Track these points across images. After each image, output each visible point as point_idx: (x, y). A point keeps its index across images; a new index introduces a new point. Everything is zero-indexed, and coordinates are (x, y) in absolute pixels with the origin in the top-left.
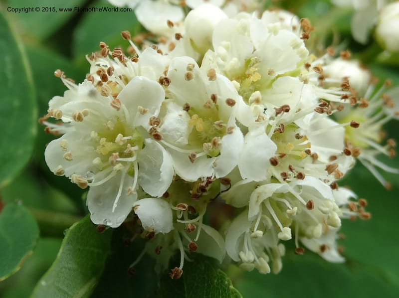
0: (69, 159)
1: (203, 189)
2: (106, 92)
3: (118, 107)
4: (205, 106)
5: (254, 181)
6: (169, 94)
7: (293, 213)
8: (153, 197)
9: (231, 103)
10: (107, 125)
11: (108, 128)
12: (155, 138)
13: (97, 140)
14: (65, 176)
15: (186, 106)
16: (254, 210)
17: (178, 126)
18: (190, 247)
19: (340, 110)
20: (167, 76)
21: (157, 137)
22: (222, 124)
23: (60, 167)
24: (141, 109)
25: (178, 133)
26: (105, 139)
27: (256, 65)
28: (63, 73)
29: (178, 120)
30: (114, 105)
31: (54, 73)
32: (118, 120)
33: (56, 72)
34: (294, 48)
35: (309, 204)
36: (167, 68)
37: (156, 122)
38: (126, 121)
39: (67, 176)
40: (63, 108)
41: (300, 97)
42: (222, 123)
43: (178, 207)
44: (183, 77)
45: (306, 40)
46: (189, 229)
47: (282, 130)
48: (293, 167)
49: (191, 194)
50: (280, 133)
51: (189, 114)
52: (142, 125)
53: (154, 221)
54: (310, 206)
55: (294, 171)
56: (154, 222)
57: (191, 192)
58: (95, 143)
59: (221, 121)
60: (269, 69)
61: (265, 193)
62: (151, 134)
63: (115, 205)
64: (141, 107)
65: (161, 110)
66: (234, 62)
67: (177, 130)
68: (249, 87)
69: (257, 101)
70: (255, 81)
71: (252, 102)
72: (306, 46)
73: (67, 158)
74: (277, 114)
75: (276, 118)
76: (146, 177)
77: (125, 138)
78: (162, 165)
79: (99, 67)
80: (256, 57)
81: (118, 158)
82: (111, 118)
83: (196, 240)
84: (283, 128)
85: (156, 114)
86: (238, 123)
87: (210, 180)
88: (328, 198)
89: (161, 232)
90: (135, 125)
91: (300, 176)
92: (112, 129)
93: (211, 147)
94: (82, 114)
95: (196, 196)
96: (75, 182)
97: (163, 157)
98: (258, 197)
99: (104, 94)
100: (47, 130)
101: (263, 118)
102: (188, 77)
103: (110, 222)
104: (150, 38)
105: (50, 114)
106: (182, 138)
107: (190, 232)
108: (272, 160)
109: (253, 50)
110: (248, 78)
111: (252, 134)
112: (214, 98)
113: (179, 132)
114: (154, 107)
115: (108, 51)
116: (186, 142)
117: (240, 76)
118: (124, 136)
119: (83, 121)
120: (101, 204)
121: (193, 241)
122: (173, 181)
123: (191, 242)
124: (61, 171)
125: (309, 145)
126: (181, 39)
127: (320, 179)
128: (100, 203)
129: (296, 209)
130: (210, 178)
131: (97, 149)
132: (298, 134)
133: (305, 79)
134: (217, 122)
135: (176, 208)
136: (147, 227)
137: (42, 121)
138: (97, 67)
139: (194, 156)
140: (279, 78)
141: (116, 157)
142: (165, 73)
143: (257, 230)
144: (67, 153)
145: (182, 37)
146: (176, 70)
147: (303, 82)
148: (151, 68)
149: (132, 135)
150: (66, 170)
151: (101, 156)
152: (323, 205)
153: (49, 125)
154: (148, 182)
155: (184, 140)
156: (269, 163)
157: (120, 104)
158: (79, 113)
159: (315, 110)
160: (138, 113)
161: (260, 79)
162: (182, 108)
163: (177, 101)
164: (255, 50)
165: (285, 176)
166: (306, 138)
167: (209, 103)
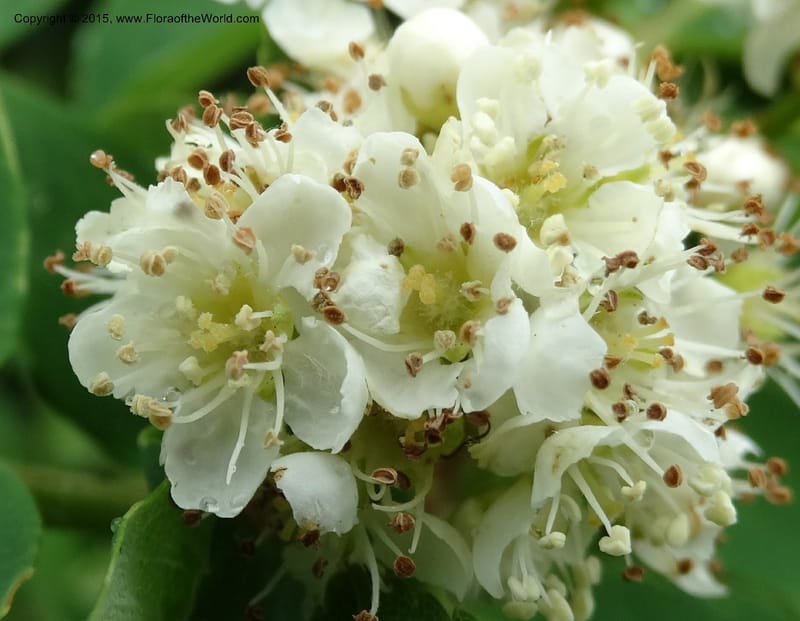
0: (129, 360)
1: (432, 436)
2: (217, 210)
3: (250, 246)
4: (440, 246)
5: (546, 419)
6: (359, 215)
7: (637, 496)
8: (318, 450)
9: (507, 243)
10: (215, 282)
11: (218, 291)
12: (329, 318)
13: (191, 316)
14: (112, 395)
15: (394, 245)
16: (547, 486)
17: (379, 290)
18: (399, 568)
19: (740, 261)
20: (354, 175)
21: (334, 316)
22: (481, 290)
23: (103, 376)
24: (301, 252)
25: (380, 308)
26: (209, 316)
27: (553, 153)
28: (110, 157)
29: (379, 277)
30: (240, 241)
31: (89, 157)
32: (239, 273)
33: (93, 156)
34: (644, 120)
35: (670, 475)
36: (354, 154)
37: (329, 280)
38: (256, 274)
39: (116, 396)
40: (114, 242)
41: (656, 231)
42: (478, 286)
43: (375, 476)
44: (396, 179)
45: (670, 100)
46: (400, 526)
47: (612, 304)
48: (634, 388)
49: (401, 445)
50: (607, 312)
51: (401, 262)
52: (293, 285)
53: (321, 506)
54: (673, 478)
55: (634, 397)
56: (319, 510)
57: (402, 440)
58: (186, 324)
59: (478, 282)
60: (584, 163)
61: (574, 449)
62: (316, 306)
63: (232, 468)
64: (300, 247)
65: (339, 252)
66: (506, 146)
67: (378, 300)
68: (537, 203)
69: (563, 240)
70: (553, 191)
71: (551, 242)
72: (670, 114)
73: (125, 356)
74: (610, 270)
75: (606, 279)
76: (301, 404)
77: (258, 315)
78: (346, 381)
79: (195, 148)
80: (555, 137)
81: (245, 363)
82: (223, 268)
83: (413, 550)
84: (615, 300)
85: (328, 262)
86: (514, 287)
87: (450, 416)
88: (711, 460)
89: (334, 530)
90: (279, 284)
91: (656, 413)
92: (226, 292)
93: (454, 341)
94: (163, 259)
95: (415, 451)
96: (140, 413)
97: (346, 364)
98: (558, 456)
99: (214, 214)
100: (68, 286)
101: (574, 279)
102: (407, 180)
103: (215, 503)
104: (296, 75)
105: (81, 255)
106: (387, 318)
107: (401, 531)
108: (598, 376)
109: (546, 120)
110: (535, 183)
111: (548, 313)
112: (468, 232)
113: (380, 304)
114: (324, 245)
115: (220, 114)
116: (395, 328)
117: (517, 179)
118: (254, 311)
119: (164, 275)
120: (193, 463)
121: (408, 554)
122: (365, 416)
123: (400, 554)
124: (106, 386)
125: (670, 340)
126: (383, 89)
127: (693, 417)
128: (192, 458)
129: (642, 485)
130: (450, 411)
131: (193, 339)
132: (645, 314)
133: (668, 191)
134: (467, 285)
135: (370, 479)
136: (305, 519)
137: (51, 265)
138: (188, 146)
139: (417, 361)
140: (606, 186)
141: (242, 361)
142: (348, 167)
143: (553, 530)
144: (124, 347)
145: (385, 85)
146: (373, 160)
147: (663, 198)
148: (319, 157)
149: (271, 308)
150: (116, 383)
151: (199, 353)
152: (699, 477)
153: (73, 276)
154: (305, 415)
155: (391, 323)
156: (590, 383)
157: (254, 240)
158: (157, 257)
159: (688, 262)
160: (291, 258)
161: (563, 186)
162: (385, 249)
163: (374, 232)
164: (550, 119)
165: (621, 411)
166: (664, 324)
167: (450, 240)
